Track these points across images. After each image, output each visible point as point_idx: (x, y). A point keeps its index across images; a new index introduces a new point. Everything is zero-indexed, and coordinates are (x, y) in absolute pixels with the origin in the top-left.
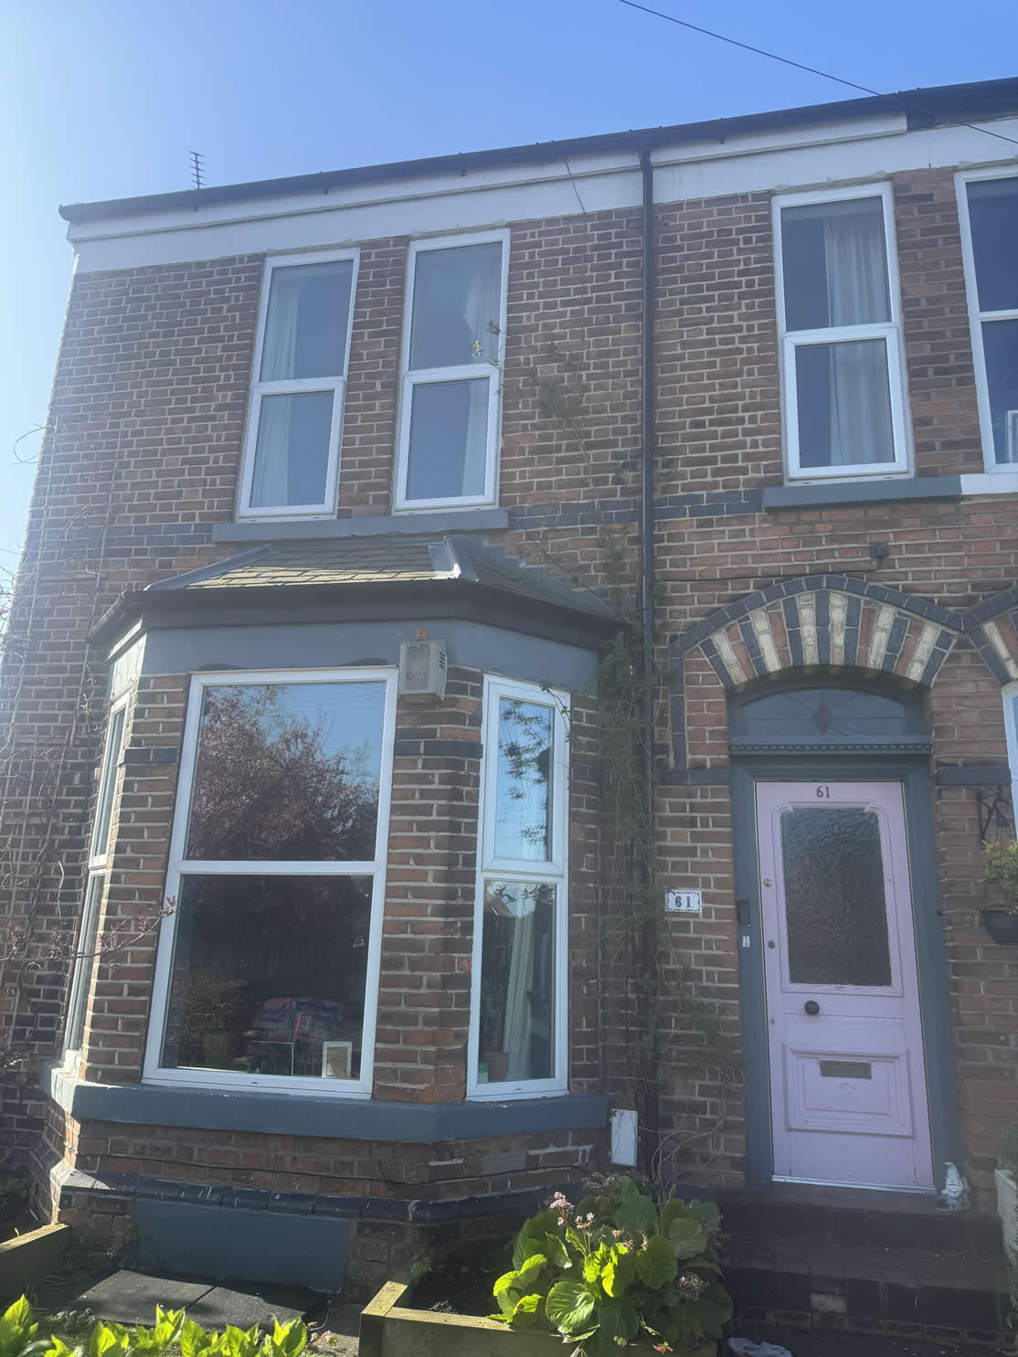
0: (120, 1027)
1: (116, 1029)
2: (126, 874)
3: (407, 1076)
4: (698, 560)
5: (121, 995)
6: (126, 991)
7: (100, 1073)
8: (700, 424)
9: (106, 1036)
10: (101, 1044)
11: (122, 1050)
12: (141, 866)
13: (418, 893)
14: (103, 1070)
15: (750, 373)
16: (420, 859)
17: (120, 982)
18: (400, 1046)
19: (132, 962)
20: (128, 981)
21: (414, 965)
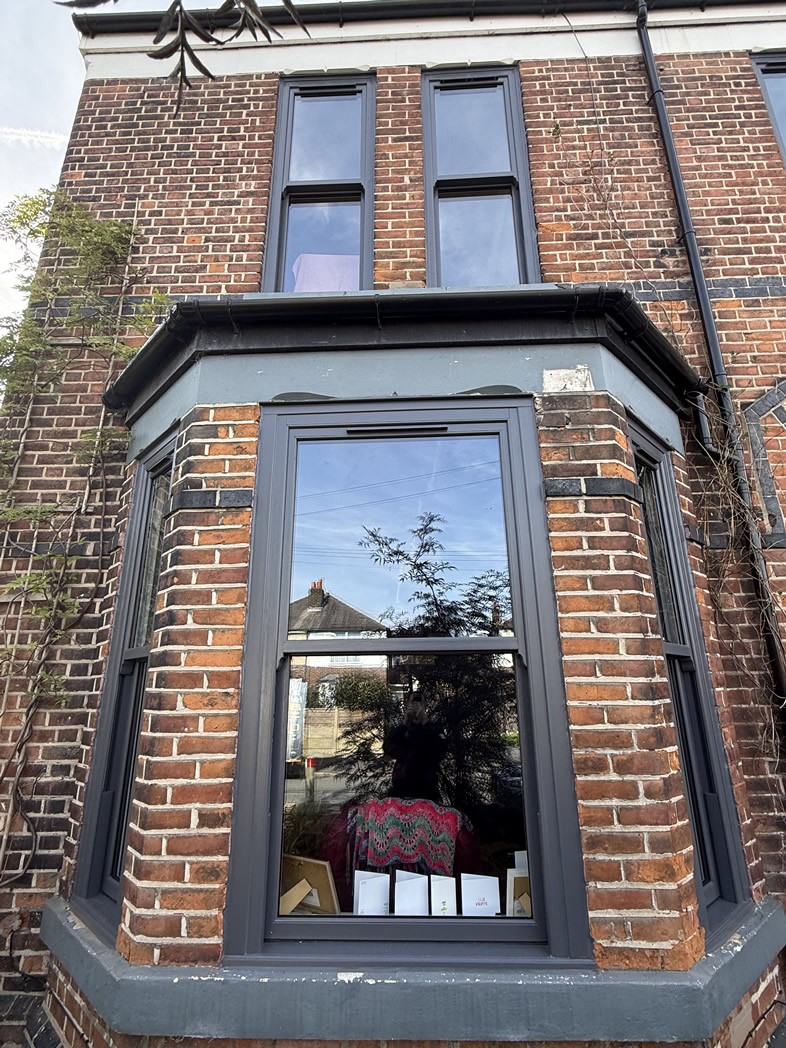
0: (187, 876)
1: (181, 879)
2: (188, 652)
3: (642, 930)
4: (753, 335)
5: (188, 827)
6: (195, 820)
7: (157, 952)
8: (728, 222)
9: (165, 892)
10: (157, 904)
11: (192, 913)
12: (210, 642)
13: (610, 668)
14: (162, 948)
15: (765, 183)
16: (603, 625)
17: (186, 806)
18: (623, 885)
19: (202, 777)
20: (198, 805)
21: (622, 767)
